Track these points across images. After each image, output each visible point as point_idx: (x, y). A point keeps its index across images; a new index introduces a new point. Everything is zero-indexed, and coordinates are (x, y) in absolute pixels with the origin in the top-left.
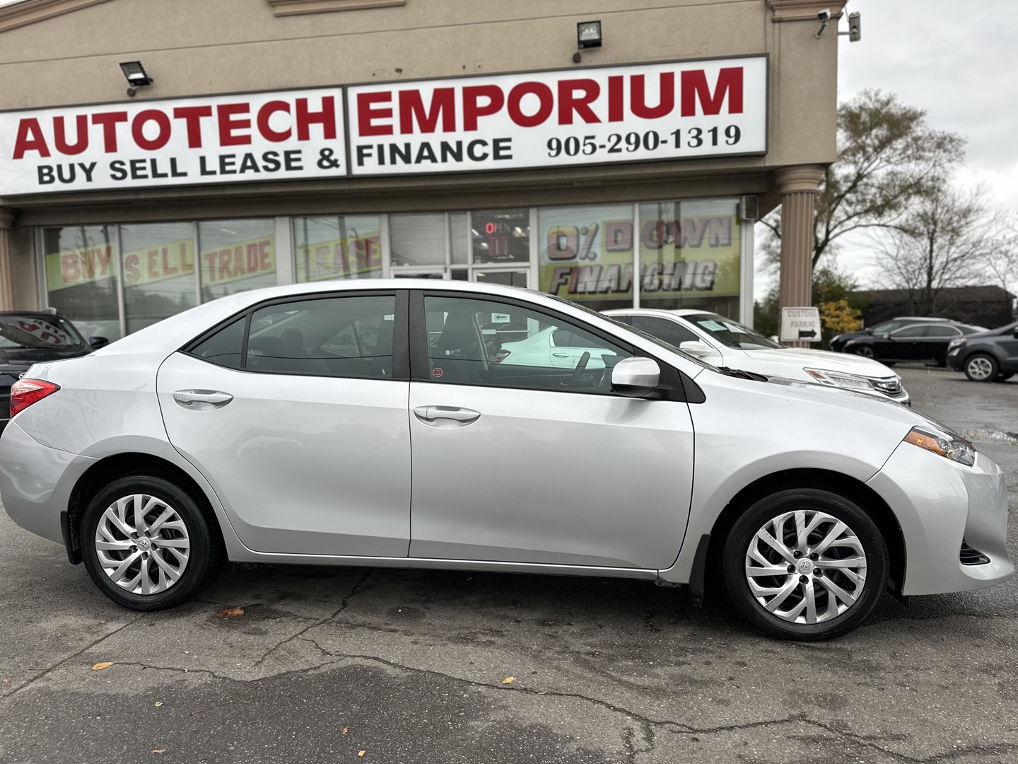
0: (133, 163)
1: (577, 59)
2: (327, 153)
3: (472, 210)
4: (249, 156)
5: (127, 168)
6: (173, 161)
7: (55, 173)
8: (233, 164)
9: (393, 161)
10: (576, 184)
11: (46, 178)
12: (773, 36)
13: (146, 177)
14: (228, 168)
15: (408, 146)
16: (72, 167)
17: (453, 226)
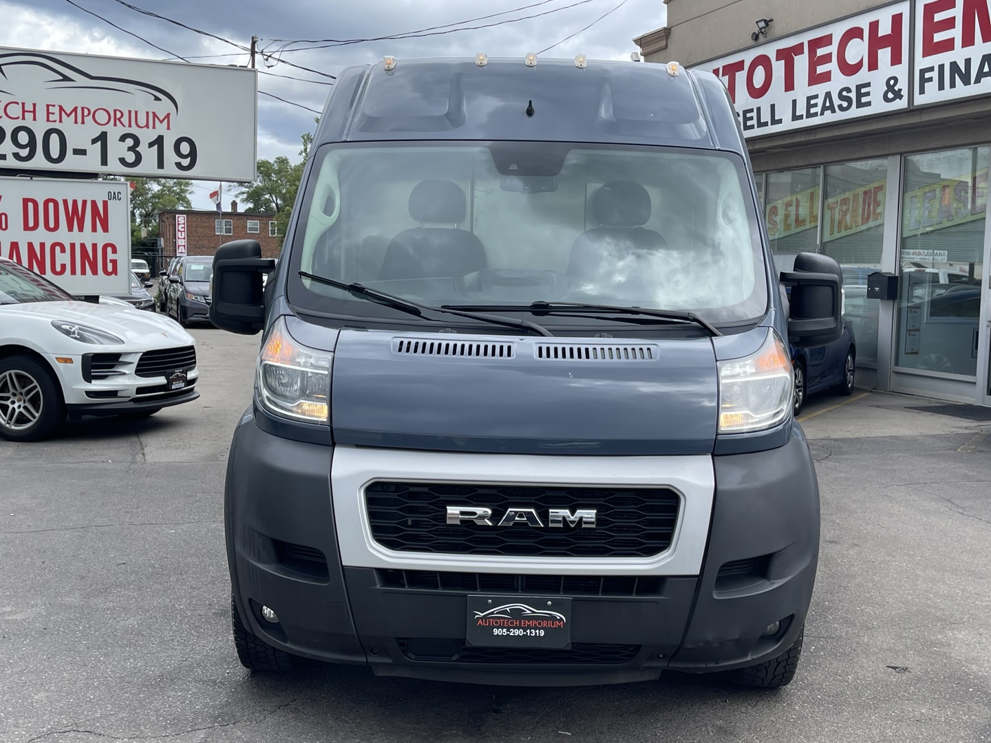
2: (892, 82)
4: (828, 95)
5: (741, 119)
6: (773, 107)
8: (816, 105)
9: (953, 85)
14: (813, 110)
15: (968, 62)
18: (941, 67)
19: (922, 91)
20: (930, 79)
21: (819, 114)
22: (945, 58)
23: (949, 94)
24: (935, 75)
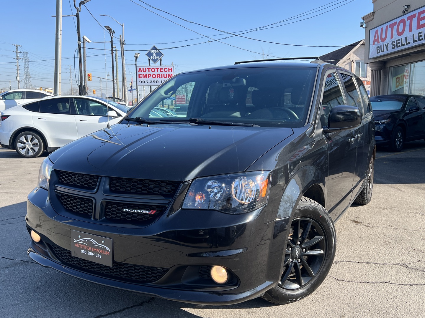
0: (397, 41)
5: (395, 43)
6: (406, 38)
7: (380, 49)
8: (421, 36)
11: (378, 51)
13: (400, 46)
14: (420, 38)
16: (383, 45)
21: (423, 39)
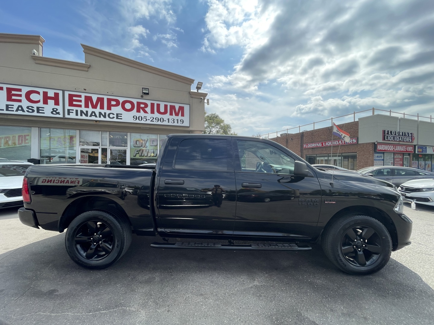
1: (142, 96)
2: (55, 110)
3: (109, 131)
9: (81, 115)
10: (142, 128)
12: (191, 100)
14: (10, 109)
15: (87, 112)
17: (102, 135)
18: (77, 111)
19: (69, 114)
20: (73, 112)
21: (15, 111)
22: (79, 109)
23: (79, 117)
24: (74, 112)
